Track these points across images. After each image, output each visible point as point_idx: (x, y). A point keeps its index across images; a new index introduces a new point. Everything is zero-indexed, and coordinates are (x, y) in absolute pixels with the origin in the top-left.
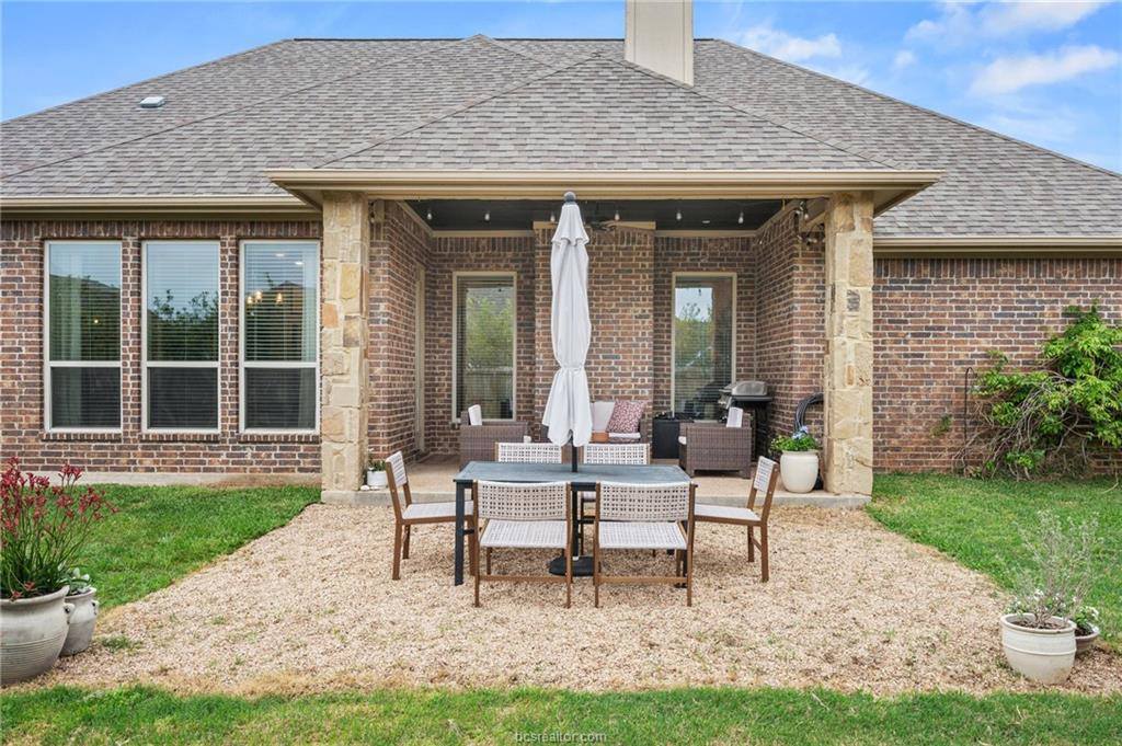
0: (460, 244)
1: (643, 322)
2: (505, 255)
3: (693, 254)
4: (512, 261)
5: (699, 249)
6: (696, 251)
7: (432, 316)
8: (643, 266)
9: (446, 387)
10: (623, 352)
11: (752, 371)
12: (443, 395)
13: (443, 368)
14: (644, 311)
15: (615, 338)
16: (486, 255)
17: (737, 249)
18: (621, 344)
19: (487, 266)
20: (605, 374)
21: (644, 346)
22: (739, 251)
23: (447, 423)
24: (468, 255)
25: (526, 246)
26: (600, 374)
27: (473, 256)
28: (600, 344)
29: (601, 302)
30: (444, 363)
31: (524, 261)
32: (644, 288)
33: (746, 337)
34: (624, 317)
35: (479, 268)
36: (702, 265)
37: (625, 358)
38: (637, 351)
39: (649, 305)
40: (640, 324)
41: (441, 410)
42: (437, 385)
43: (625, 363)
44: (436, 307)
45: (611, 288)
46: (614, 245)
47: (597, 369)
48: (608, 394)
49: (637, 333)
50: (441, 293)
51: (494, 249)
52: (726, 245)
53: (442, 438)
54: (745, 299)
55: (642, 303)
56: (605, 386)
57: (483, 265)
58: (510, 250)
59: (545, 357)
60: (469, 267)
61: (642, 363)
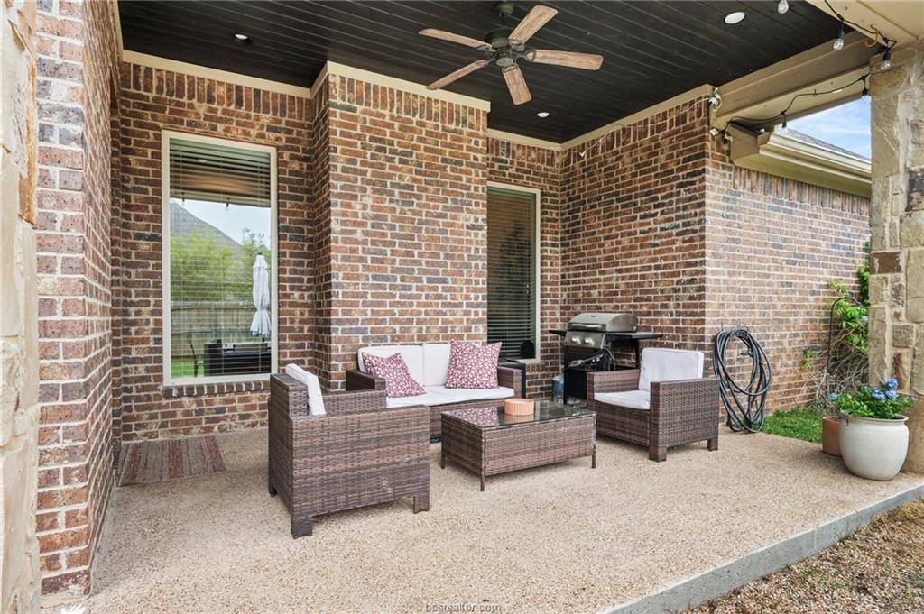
0: (178, 85)
1: (476, 235)
2: (258, 118)
3: (502, 161)
4: (270, 129)
5: (508, 156)
6: (504, 157)
7: (123, 201)
8: (476, 159)
9: (152, 326)
10: (454, 273)
11: (556, 302)
12: (146, 341)
13: (146, 294)
14: (476, 220)
15: (442, 253)
16: (225, 112)
17: (543, 162)
18: (449, 262)
19: (227, 130)
20: (431, 305)
21: (477, 266)
22: (545, 165)
23: (155, 388)
24: (191, 106)
25: (292, 110)
26: (425, 305)
27: (202, 108)
28: (424, 260)
29: (424, 201)
30: (146, 284)
31: (289, 132)
32: (476, 189)
33: (551, 264)
34: (452, 225)
35: (211, 132)
36: (510, 175)
37: (454, 282)
38: (469, 273)
39: (482, 213)
40: (472, 237)
41: (141, 367)
42: (134, 323)
43: (454, 290)
44: (130, 185)
45: (438, 183)
46: (440, 124)
47: (419, 297)
48: (434, 332)
49: (470, 249)
50: (140, 162)
51: (239, 104)
52: (533, 155)
53: (145, 414)
54: (548, 220)
55: (473, 208)
56: (431, 321)
57: (220, 127)
58: (266, 111)
59: (347, 277)
60: (193, 126)
61: (475, 290)
